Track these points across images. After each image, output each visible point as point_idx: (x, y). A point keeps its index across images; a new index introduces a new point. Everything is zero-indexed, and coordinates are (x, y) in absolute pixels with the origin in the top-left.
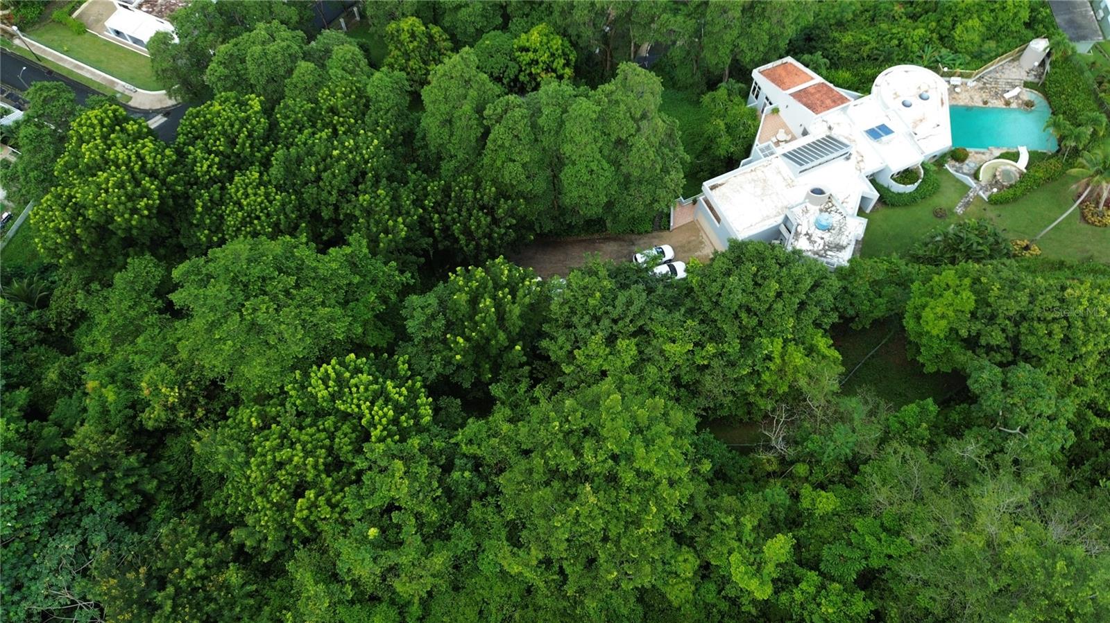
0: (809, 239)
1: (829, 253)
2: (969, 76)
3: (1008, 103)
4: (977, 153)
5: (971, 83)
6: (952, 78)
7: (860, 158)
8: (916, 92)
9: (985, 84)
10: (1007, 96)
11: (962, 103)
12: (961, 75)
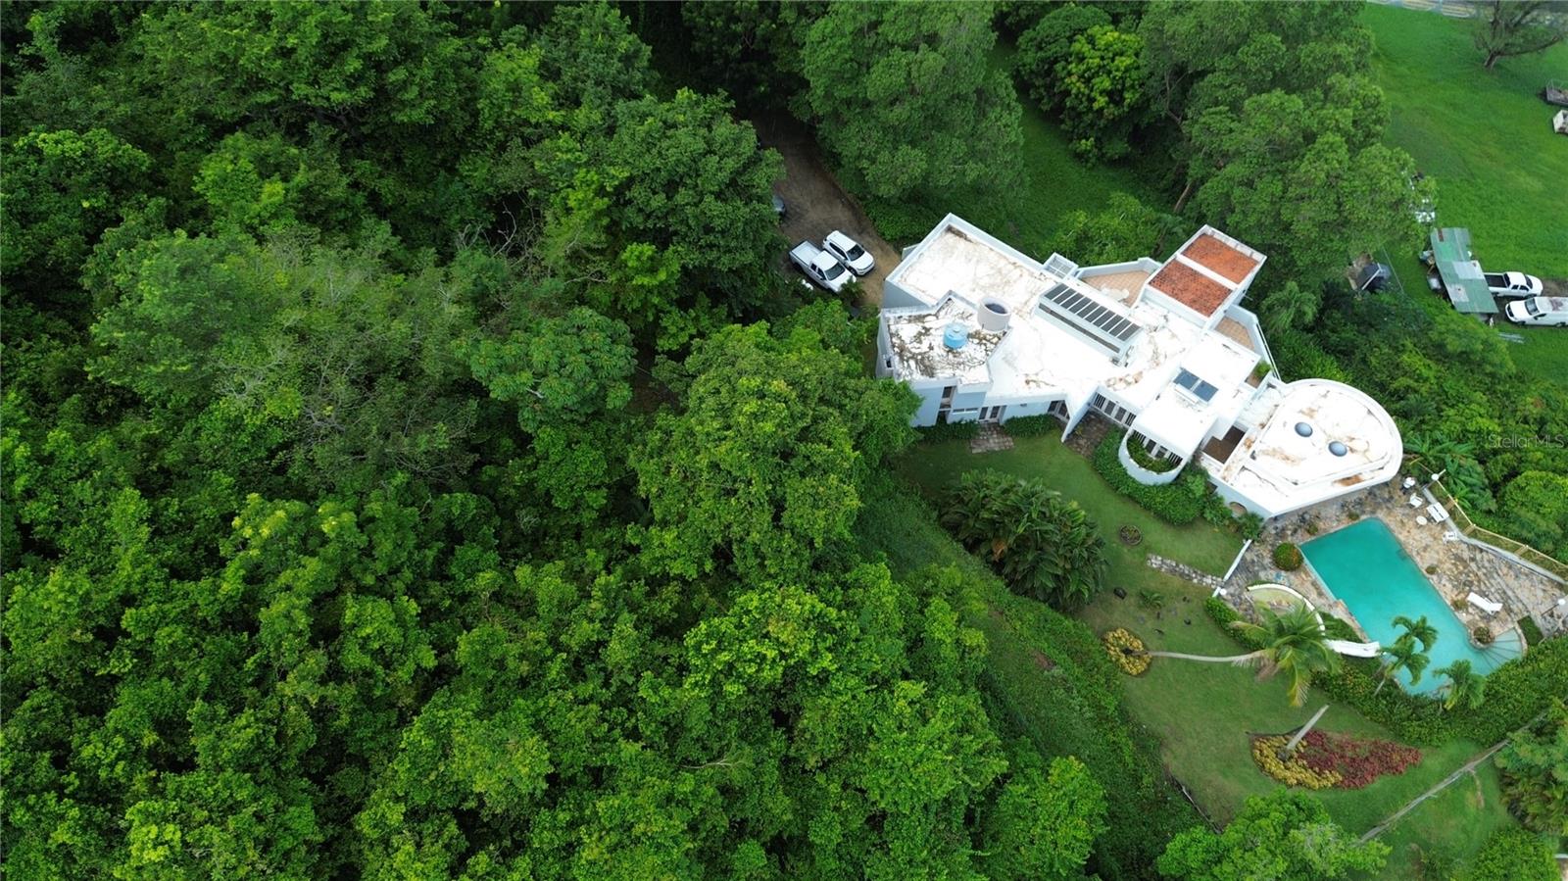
0: (920, 334)
1: (912, 363)
2: (1462, 526)
3: (1459, 605)
4: (1314, 584)
5: (1453, 534)
6: (1438, 505)
7: (1130, 379)
8: (1338, 434)
9: (1473, 559)
10: (1473, 598)
11: (1402, 538)
12: (1452, 513)
